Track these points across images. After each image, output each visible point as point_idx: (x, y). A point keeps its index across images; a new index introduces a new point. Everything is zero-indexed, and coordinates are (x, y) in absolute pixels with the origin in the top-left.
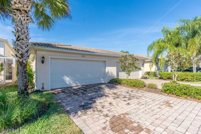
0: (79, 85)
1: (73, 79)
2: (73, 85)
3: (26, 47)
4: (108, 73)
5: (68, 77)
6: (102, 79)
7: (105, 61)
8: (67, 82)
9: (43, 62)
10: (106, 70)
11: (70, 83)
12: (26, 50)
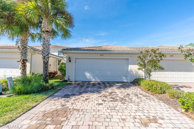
0: (98, 80)
1: (93, 75)
2: (93, 80)
3: (46, 52)
4: (131, 71)
5: (89, 73)
6: (124, 78)
7: (128, 59)
8: (88, 77)
9: (70, 61)
10: (129, 69)
11: (90, 78)
12: (46, 54)
